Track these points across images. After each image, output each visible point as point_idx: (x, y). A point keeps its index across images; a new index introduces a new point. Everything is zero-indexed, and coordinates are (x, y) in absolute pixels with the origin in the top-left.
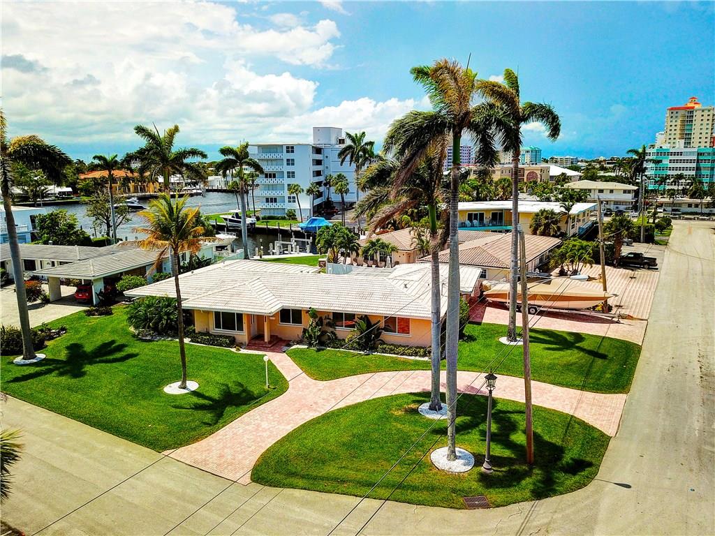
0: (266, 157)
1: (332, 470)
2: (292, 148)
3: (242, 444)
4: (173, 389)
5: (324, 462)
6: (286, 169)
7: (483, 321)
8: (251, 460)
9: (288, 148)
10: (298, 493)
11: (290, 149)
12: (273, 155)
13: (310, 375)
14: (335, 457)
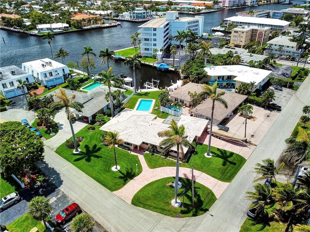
0: (145, 32)
1: (149, 203)
2: (156, 29)
3: (130, 191)
4: (114, 169)
5: (147, 200)
6: (153, 37)
7: (204, 143)
8: (131, 197)
9: (154, 29)
10: (141, 209)
11: (155, 29)
12: (148, 31)
13: (148, 166)
14: (150, 199)
